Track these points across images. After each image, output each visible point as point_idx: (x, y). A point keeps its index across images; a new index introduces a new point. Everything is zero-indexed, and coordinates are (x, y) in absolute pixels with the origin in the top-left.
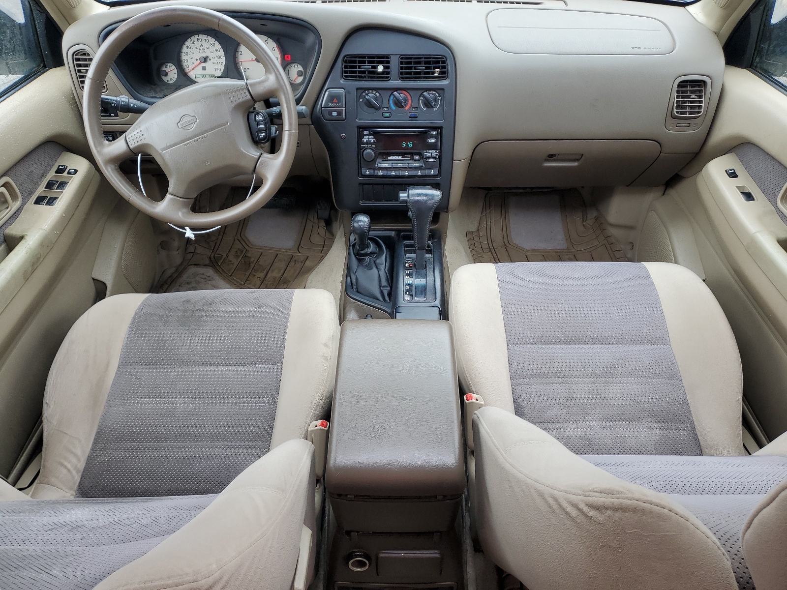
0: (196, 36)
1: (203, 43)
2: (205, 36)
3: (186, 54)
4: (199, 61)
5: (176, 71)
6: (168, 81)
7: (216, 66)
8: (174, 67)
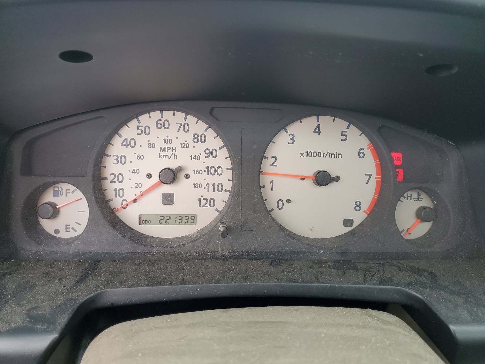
0: (156, 115)
1: (172, 132)
2: (180, 116)
3: (121, 160)
4: (155, 179)
5: (84, 205)
6: (57, 231)
7: (203, 192)
8: (79, 194)
